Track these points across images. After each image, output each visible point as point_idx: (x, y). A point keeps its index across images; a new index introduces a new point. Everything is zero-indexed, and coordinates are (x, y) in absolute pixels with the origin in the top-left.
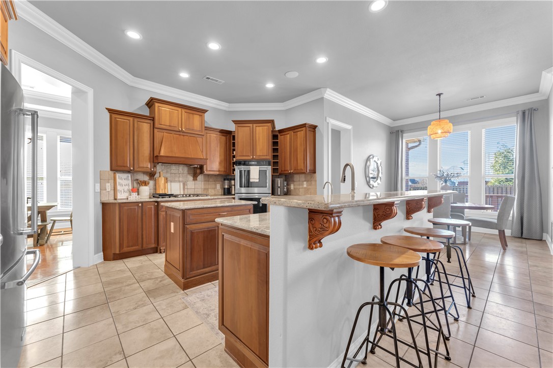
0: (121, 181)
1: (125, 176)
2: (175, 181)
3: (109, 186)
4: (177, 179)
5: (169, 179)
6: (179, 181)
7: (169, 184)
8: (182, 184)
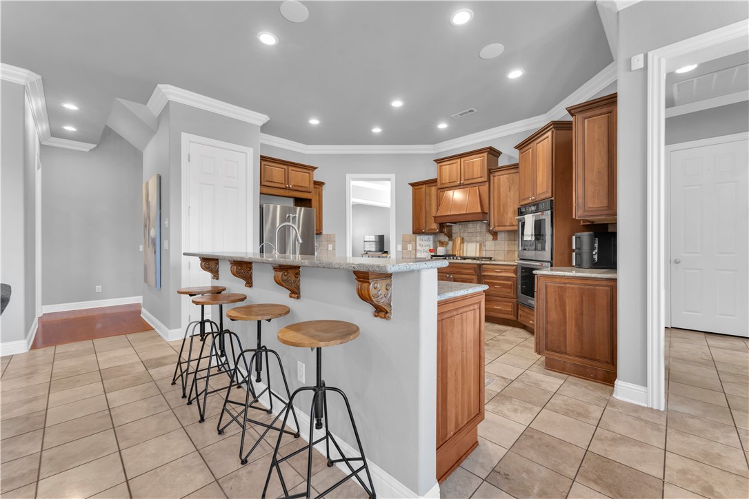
0: (421, 242)
1: (426, 237)
2: (472, 242)
3: (410, 247)
4: (474, 240)
5: (466, 239)
6: (477, 242)
7: (465, 244)
8: (478, 244)
